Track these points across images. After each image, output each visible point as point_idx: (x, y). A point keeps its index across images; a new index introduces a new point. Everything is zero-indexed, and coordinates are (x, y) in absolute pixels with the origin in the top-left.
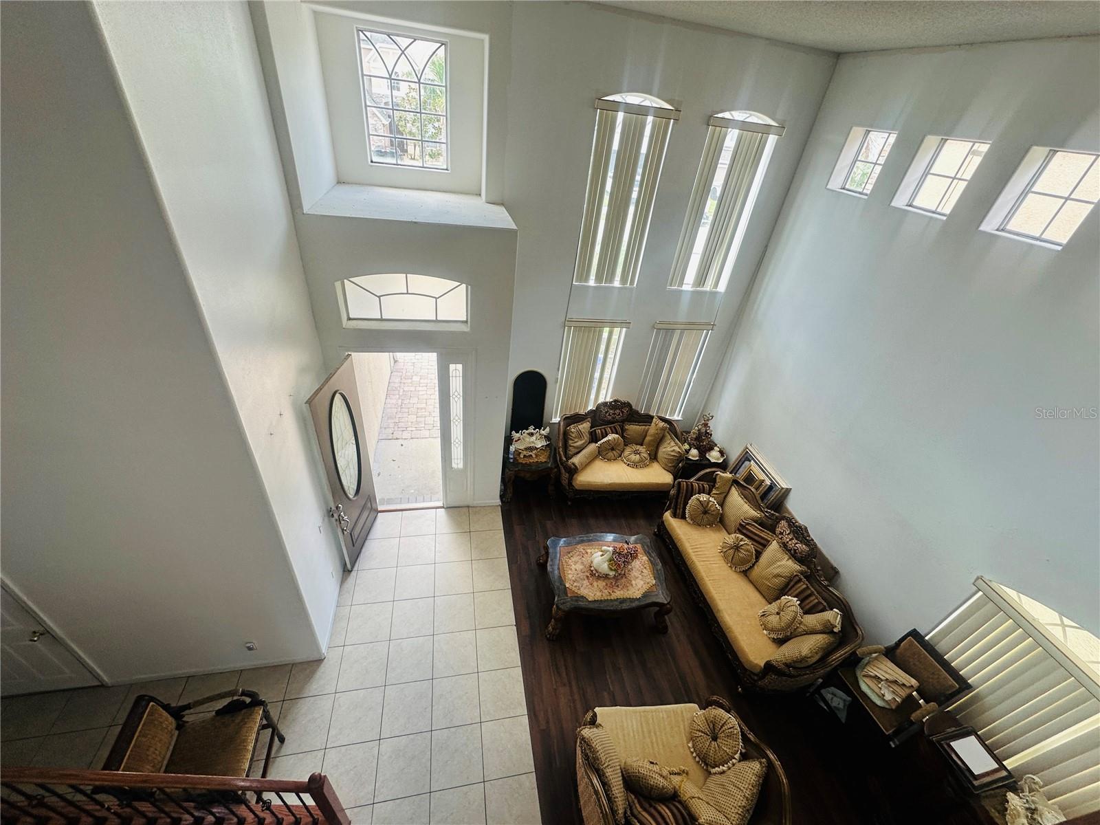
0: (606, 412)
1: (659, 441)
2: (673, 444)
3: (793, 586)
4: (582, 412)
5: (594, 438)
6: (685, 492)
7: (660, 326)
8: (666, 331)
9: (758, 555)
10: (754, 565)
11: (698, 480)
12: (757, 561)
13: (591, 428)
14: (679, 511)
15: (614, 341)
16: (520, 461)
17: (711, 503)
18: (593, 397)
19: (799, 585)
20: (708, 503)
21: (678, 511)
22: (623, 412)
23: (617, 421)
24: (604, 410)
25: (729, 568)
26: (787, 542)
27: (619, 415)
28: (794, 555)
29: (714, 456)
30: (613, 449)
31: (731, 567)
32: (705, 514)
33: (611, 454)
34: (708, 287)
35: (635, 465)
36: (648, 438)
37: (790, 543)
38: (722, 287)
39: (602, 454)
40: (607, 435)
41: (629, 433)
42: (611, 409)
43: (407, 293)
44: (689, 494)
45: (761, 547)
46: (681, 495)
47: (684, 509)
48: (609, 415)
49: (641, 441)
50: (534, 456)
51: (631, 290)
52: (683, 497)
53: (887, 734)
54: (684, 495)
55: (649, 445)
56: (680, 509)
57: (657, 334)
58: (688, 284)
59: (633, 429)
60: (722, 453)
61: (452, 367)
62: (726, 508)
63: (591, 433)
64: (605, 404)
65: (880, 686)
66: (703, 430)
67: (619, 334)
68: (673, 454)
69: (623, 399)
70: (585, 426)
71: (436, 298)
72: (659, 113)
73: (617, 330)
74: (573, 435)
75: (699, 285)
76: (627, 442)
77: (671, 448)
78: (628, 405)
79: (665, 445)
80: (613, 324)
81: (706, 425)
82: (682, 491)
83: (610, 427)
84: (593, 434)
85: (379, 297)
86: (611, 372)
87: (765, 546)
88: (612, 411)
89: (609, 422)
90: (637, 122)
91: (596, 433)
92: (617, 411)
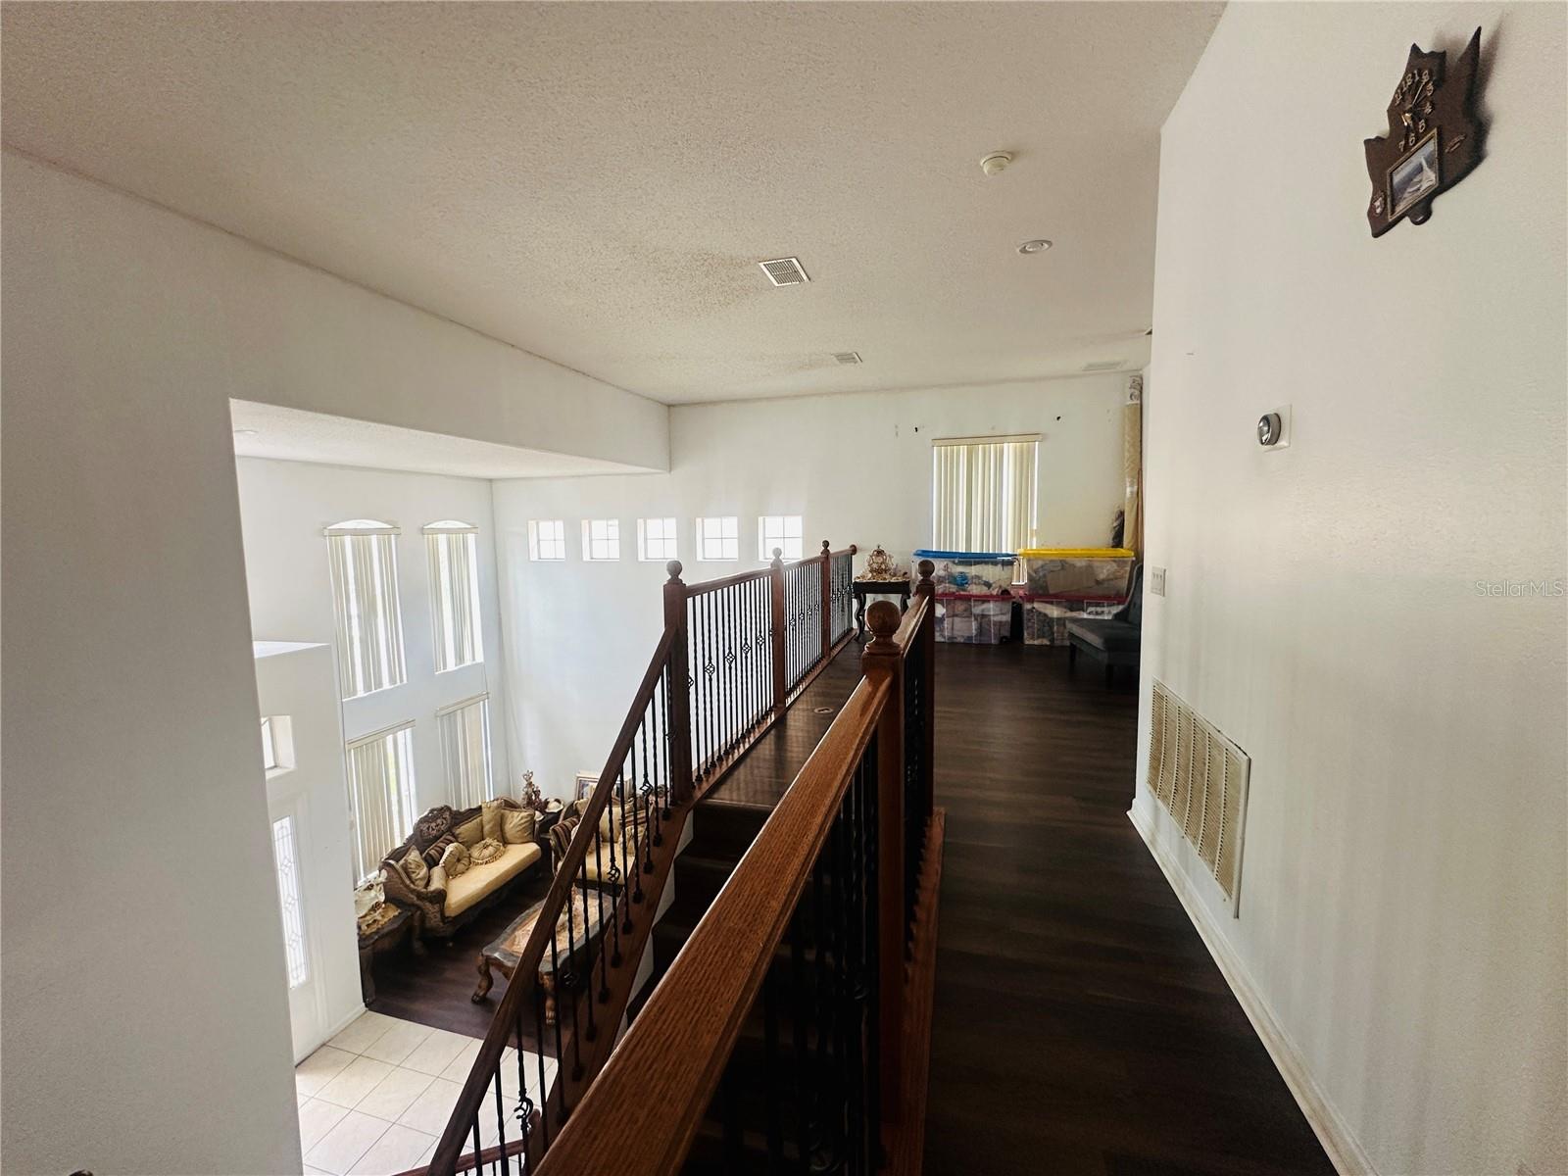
0: (428, 829)
1: (500, 823)
2: (516, 814)
4: (398, 844)
5: (432, 863)
7: (443, 712)
8: (449, 716)
11: (565, 819)
13: (421, 854)
15: (401, 749)
16: (368, 933)
22: (445, 819)
23: (443, 833)
24: (424, 827)
27: (443, 823)
29: (553, 807)
30: (459, 860)
33: (460, 867)
34: (468, 662)
35: (493, 858)
36: (487, 828)
38: (480, 658)
39: (450, 874)
40: (444, 851)
41: (462, 836)
42: (432, 822)
48: (433, 830)
49: (480, 834)
50: (379, 918)
51: (404, 685)
55: (492, 834)
57: (442, 720)
58: (452, 664)
59: (465, 829)
60: (558, 801)
61: (278, 826)
63: (425, 859)
64: (422, 821)
66: (530, 790)
67: (404, 737)
68: (522, 821)
69: (438, 805)
70: (414, 856)
72: (379, 531)
73: (400, 734)
74: (413, 866)
75: (460, 663)
76: (469, 845)
77: (516, 820)
78: (446, 809)
79: (508, 821)
80: (393, 729)
81: (530, 784)
83: (442, 842)
84: (428, 857)
86: (409, 785)
88: (433, 825)
89: (437, 838)
90: (363, 542)
91: (431, 855)
92: (439, 821)
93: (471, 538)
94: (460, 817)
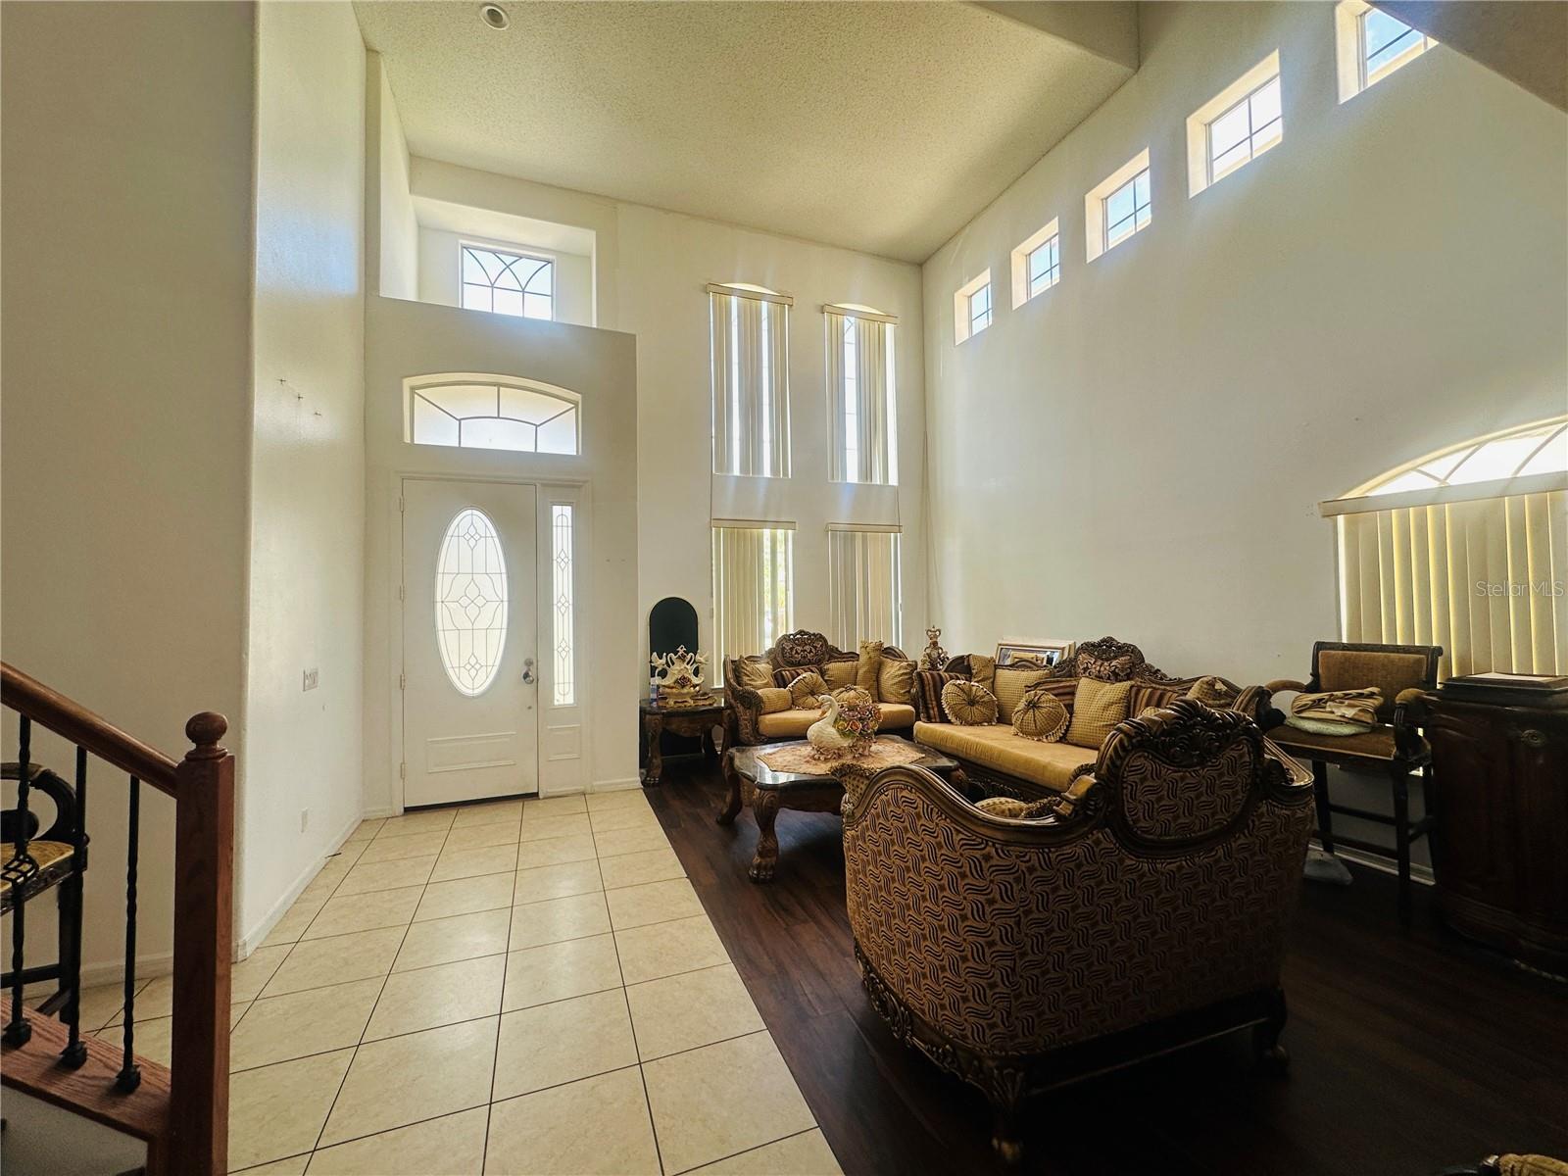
0: (792, 649)
1: (877, 670)
2: (895, 664)
3: (1135, 702)
4: (756, 652)
5: (781, 683)
6: (931, 682)
7: (836, 528)
8: (845, 535)
9: (1070, 707)
10: (1070, 722)
12: (1071, 713)
13: (773, 670)
14: (935, 711)
15: (778, 548)
17: (974, 688)
18: (768, 627)
19: (1141, 694)
20: (971, 690)
21: (932, 712)
22: (815, 647)
24: (787, 646)
25: (1040, 743)
26: (1099, 671)
27: (811, 651)
28: (1115, 677)
30: (814, 693)
31: (1039, 740)
32: (973, 706)
34: (876, 481)
36: (860, 672)
37: (1102, 669)
38: (893, 480)
39: (798, 703)
40: (799, 676)
41: (832, 673)
42: (799, 645)
43: (498, 417)
44: (939, 684)
45: (1069, 697)
46: (927, 688)
47: (939, 705)
48: (797, 653)
49: (850, 678)
52: (932, 689)
53: (1392, 759)
54: (931, 685)
55: (864, 681)
56: (933, 709)
57: (834, 534)
58: (853, 476)
59: (835, 668)
61: (557, 510)
62: (1001, 694)
63: (775, 676)
64: (786, 638)
65: (1328, 709)
66: (935, 654)
67: (785, 538)
68: (901, 672)
69: (810, 629)
70: (765, 666)
71: (537, 426)
72: (771, 299)
73: (780, 533)
74: (748, 670)
75: (865, 477)
76: (833, 683)
77: (897, 668)
78: (821, 637)
79: (886, 670)
80: (773, 524)
81: (935, 644)
82: (926, 682)
83: (801, 668)
84: (778, 675)
85: (460, 420)
86: (786, 600)
87: (1073, 694)
88: (799, 648)
89: (799, 664)
90: (751, 306)
91: (782, 675)
92: (807, 648)
93: (889, 329)
94: (834, 654)
